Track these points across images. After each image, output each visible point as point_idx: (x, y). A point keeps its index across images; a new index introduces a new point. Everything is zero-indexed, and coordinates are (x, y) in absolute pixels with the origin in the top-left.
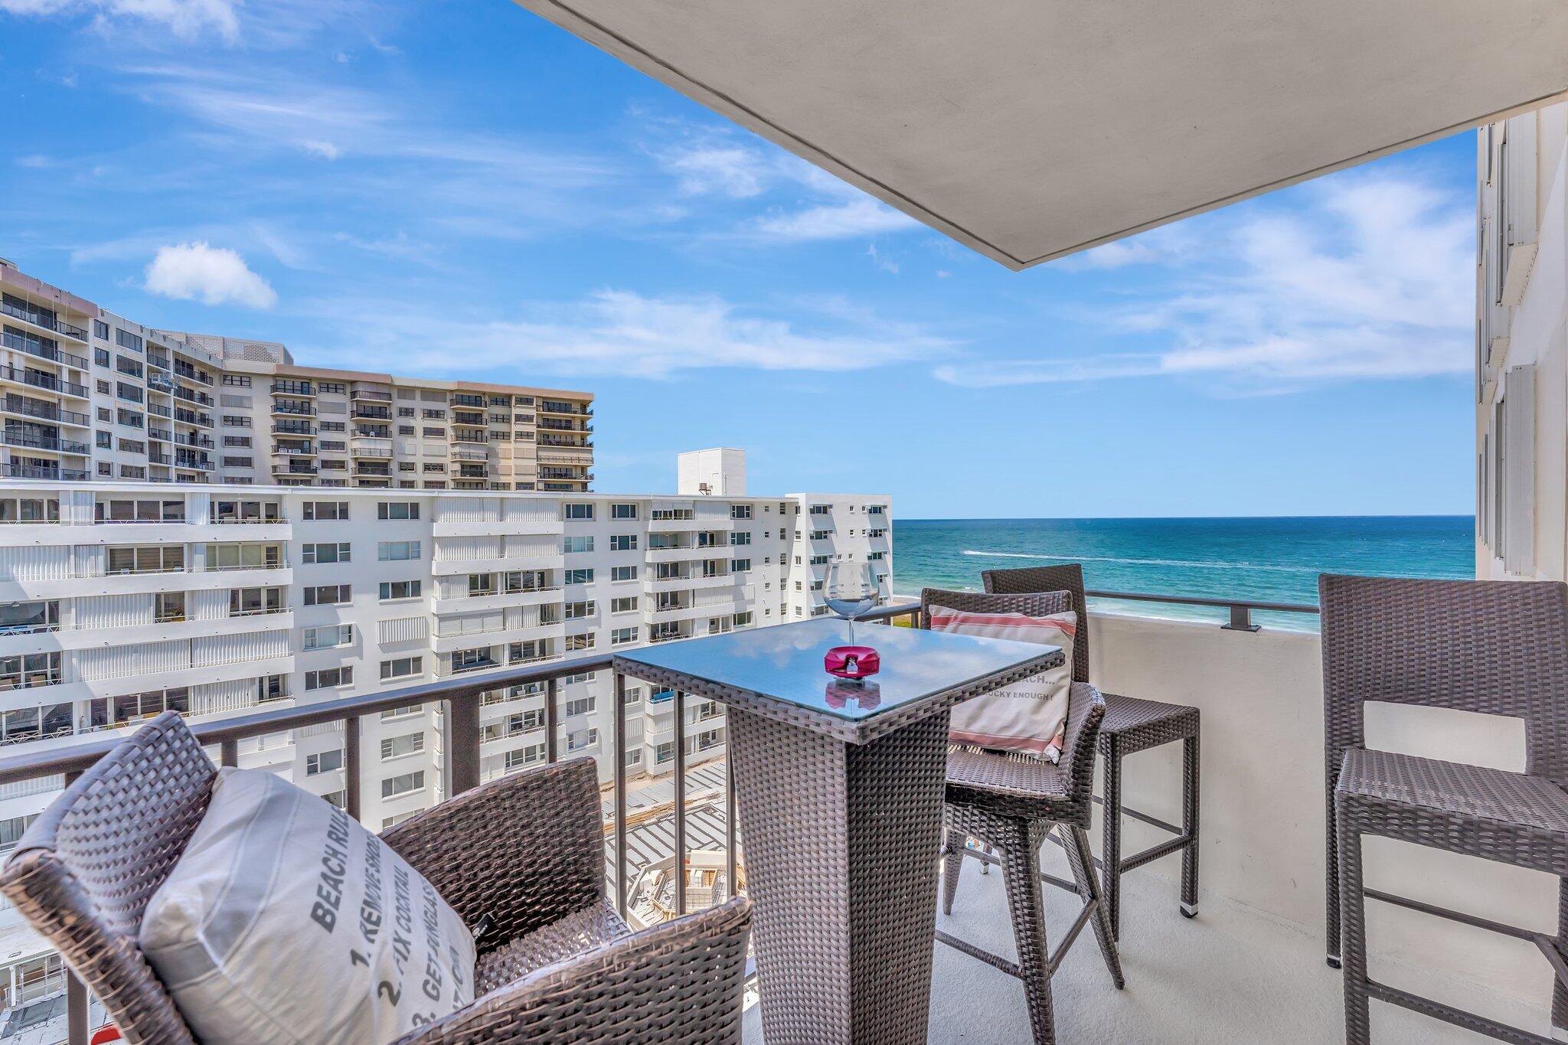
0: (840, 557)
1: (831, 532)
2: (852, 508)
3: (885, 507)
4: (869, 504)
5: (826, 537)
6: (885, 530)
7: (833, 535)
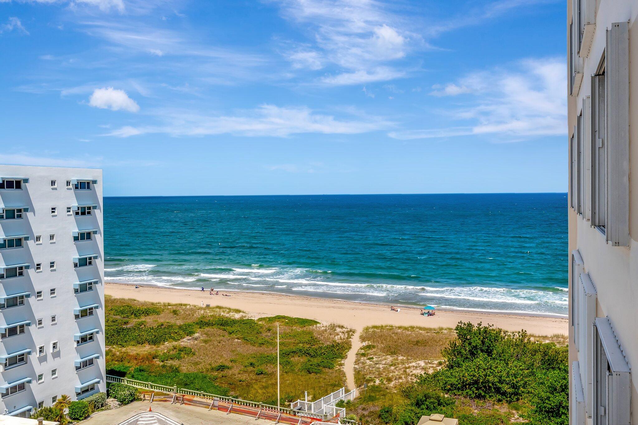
0: (38, 238)
1: (26, 210)
2: (53, 183)
3: (95, 182)
4: (75, 178)
5: (20, 216)
6: (95, 208)
7: (29, 215)
